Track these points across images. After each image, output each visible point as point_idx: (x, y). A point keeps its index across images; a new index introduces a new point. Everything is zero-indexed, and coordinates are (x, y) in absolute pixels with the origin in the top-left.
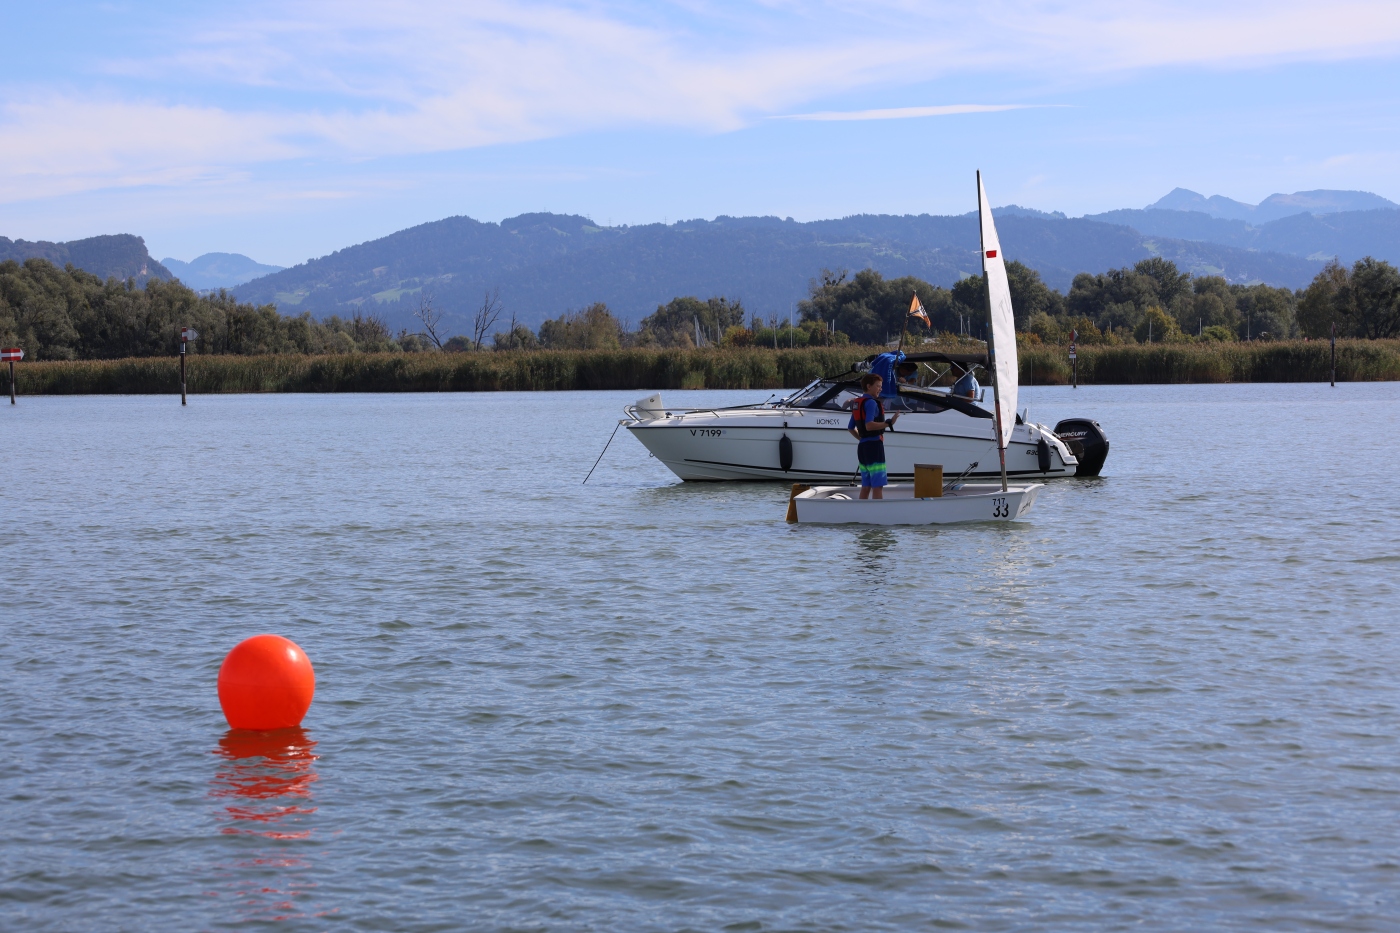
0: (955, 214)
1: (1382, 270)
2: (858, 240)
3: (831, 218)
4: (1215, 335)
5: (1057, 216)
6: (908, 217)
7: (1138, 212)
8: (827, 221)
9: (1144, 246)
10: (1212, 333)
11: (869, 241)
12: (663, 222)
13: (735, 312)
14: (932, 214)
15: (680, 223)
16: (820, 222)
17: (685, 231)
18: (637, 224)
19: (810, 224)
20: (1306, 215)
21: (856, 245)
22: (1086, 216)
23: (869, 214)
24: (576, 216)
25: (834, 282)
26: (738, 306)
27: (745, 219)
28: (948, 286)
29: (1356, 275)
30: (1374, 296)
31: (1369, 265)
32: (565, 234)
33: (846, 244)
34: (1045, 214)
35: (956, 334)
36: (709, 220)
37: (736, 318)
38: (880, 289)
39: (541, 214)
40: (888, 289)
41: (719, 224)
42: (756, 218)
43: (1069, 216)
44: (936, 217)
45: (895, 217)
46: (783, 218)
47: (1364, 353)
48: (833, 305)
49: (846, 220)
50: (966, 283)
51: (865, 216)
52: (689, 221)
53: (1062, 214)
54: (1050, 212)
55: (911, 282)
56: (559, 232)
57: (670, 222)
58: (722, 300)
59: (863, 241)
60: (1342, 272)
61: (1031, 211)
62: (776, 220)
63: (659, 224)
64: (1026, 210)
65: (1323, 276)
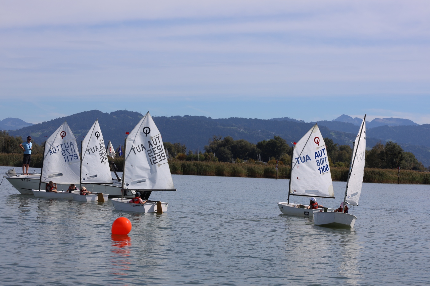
0: (266, 119)
1: (394, 146)
2: (232, 126)
3: (224, 118)
4: (339, 165)
5: (302, 122)
6: (250, 119)
7: (329, 122)
8: (222, 119)
9: (331, 133)
10: (338, 164)
11: (236, 127)
12: (166, 116)
13: (183, 148)
14: (259, 118)
15: (172, 117)
16: (220, 119)
17: (174, 120)
18: (157, 116)
19: (216, 119)
20: (386, 126)
21: (232, 128)
22: (312, 122)
23: (237, 117)
24: (136, 112)
25: (217, 140)
26: (184, 146)
27: (194, 117)
28: (255, 144)
29: (386, 147)
30: (392, 155)
31: (391, 144)
32: (132, 118)
33: (228, 127)
34: (298, 121)
35: (255, 160)
36: (182, 116)
37: (183, 150)
38: (232, 143)
39: (124, 111)
40: (235, 143)
41: (185, 118)
42: (198, 117)
43: (306, 122)
44: (260, 120)
45: (246, 119)
46: (207, 117)
47: (379, 173)
48: (216, 148)
49: (229, 119)
50: (261, 143)
51: (236, 118)
52: (175, 116)
53: (303, 121)
54: (299, 120)
55: (243, 141)
56: (130, 117)
57: (168, 116)
58: (179, 144)
59: (234, 126)
60: (382, 146)
61: (293, 119)
62: (205, 117)
63: (164, 117)
64: (291, 119)
65: (376, 147)
